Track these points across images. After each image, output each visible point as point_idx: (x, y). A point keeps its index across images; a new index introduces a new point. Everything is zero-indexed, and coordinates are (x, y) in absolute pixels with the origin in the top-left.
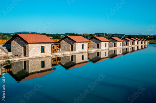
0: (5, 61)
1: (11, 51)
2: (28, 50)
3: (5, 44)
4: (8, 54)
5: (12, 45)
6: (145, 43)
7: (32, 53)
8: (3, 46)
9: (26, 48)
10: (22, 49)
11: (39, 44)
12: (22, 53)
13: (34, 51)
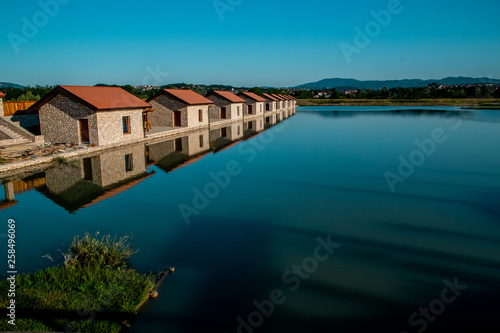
0: (48, 159)
1: (40, 134)
2: (96, 128)
3: (15, 114)
4: (34, 141)
5: (42, 117)
6: (290, 106)
7: (105, 134)
8: (12, 120)
9: (90, 124)
10: (76, 128)
11: (118, 112)
12: (76, 138)
13: (109, 130)
